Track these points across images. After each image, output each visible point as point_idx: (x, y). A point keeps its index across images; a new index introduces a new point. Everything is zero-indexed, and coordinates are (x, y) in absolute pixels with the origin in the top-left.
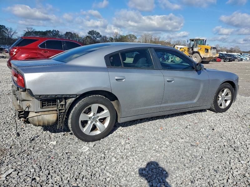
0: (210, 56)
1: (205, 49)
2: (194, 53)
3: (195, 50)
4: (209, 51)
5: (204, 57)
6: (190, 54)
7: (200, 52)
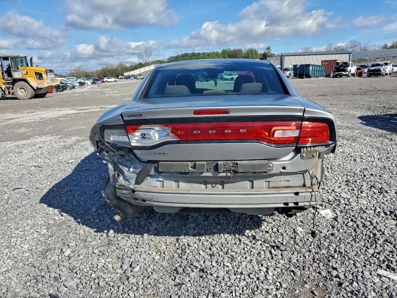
0: (49, 85)
1: (36, 73)
2: (15, 81)
3: (16, 75)
4: (44, 76)
5: (39, 87)
6: (8, 83)
7: (29, 79)
